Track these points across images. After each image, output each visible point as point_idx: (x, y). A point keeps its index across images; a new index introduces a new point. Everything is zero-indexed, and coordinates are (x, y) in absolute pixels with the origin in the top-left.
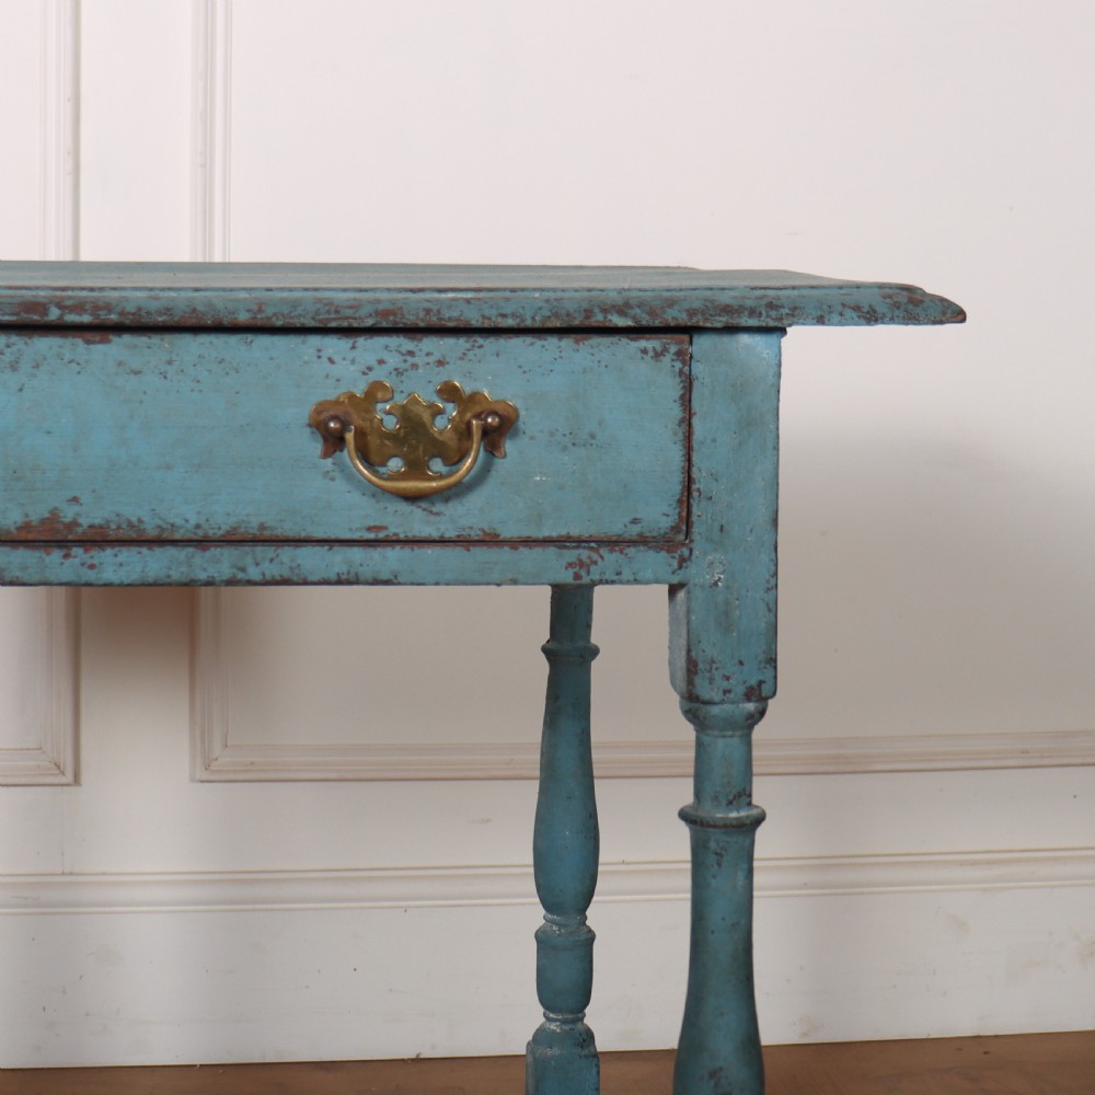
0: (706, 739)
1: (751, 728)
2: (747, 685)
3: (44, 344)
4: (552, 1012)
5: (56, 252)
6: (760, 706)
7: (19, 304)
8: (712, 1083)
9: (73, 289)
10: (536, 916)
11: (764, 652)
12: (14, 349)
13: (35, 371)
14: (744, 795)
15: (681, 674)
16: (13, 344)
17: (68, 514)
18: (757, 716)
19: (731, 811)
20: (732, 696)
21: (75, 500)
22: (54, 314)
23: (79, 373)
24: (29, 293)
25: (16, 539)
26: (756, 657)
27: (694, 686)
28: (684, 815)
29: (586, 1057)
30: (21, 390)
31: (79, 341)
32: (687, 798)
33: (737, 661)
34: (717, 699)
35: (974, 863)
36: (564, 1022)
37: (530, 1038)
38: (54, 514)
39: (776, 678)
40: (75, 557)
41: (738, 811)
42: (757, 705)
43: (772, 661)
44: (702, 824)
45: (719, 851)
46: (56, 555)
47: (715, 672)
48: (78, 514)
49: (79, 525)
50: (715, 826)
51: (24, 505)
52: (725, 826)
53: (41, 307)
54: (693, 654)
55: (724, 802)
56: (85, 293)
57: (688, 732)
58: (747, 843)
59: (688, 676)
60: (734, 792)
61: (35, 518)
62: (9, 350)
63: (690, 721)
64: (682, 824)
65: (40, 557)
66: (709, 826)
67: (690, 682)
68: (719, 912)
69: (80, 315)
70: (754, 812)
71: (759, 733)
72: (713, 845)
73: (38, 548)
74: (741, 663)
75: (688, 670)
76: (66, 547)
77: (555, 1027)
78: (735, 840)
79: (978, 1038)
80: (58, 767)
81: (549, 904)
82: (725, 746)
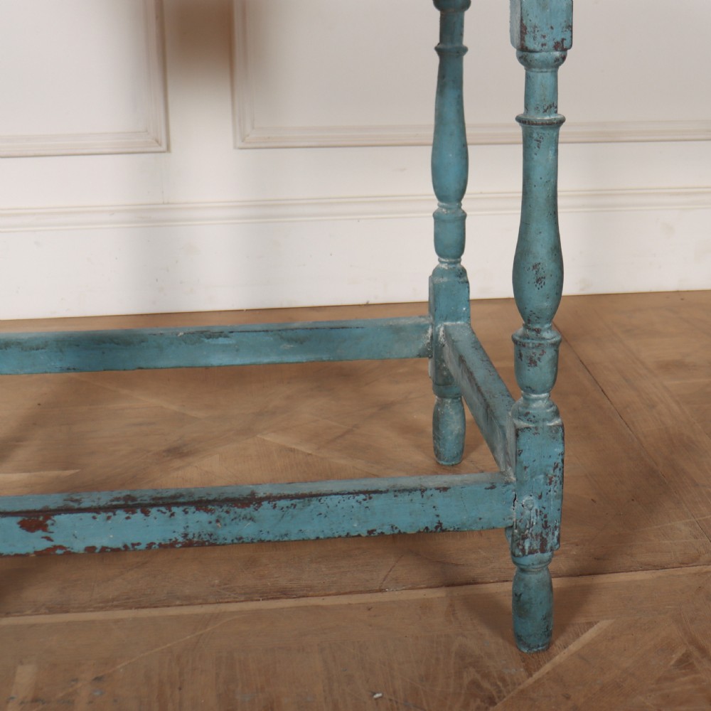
0: (531, 74)
1: (557, 67)
2: (555, 41)
4: (444, 258)
6: (563, 54)
8: (534, 272)
10: (434, 204)
11: (565, 22)
14: (553, 107)
15: (517, 35)
18: (561, 60)
19: (546, 116)
20: (546, 47)
26: (561, 24)
27: (524, 41)
28: (519, 119)
29: (462, 283)
32: (520, 110)
33: (549, 26)
34: (538, 49)
36: (450, 263)
37: (431, 273)
39: (572, 37)
41: (549, 115)
42: (561, 53)
43: (570, 27)
44: (529, 124)
45: (539, 139)
47: (537, 33)
50: (536, 124)
52: (542, 124)
54: (524, 22)
55: (542, 111)
57: (521, 70)
58: (555, 134)
59: (521, 36)
60: (548, 104)
63: (522, 63)
64: (518, 124)
66: (533, 124)
67: (522, 39)
68: (539, 174)
70: (559, 117)
71: (562, 69)
72: (535, 136)
74: (552, 28)
75: (521, 32)
77: (444, 266)
78: (548, 133)
79: (677, 292)
80: (157, 142)
81: (441, 196)
82: (542, 77)
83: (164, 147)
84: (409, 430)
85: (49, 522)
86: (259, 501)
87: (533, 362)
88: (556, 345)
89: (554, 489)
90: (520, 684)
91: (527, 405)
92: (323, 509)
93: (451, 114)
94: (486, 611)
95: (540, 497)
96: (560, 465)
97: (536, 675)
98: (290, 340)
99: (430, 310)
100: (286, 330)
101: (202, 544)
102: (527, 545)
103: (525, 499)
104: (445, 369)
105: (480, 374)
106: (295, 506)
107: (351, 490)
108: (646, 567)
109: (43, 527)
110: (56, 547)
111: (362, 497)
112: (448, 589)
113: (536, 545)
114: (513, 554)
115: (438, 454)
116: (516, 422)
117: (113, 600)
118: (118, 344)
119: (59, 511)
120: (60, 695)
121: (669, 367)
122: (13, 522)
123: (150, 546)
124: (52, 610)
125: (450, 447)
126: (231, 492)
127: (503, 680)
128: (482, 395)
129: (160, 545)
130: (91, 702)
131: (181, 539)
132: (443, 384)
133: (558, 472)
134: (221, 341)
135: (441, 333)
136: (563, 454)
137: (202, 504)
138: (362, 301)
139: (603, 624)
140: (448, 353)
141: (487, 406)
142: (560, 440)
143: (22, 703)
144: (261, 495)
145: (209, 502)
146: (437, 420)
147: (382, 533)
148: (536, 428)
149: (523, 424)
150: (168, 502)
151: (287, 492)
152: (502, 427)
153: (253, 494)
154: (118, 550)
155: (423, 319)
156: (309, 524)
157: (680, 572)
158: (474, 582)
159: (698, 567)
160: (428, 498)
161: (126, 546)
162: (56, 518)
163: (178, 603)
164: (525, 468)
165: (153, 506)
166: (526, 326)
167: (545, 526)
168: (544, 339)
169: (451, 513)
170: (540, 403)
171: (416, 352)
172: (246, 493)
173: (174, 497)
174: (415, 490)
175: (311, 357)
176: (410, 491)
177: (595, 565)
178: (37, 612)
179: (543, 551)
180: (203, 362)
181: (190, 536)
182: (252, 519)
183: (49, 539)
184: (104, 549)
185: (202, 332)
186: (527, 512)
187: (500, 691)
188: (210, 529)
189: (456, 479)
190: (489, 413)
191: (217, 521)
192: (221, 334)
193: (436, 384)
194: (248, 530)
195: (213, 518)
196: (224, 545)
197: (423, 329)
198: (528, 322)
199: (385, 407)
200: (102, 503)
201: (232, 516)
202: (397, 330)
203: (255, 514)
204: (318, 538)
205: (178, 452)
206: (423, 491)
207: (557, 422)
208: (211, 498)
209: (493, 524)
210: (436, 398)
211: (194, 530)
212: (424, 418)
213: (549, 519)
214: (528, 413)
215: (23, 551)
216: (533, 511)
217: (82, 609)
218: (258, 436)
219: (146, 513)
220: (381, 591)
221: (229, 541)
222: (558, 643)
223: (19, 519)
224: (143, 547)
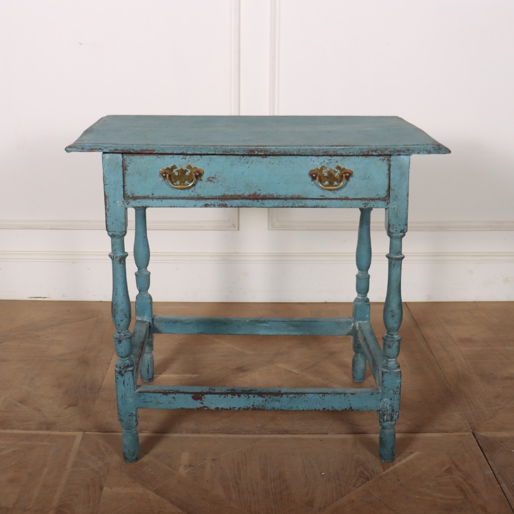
0: (392, 240)
1: (402, 238)
2: (401, 229)
4: (359, 294)
6: (404, 234)
7: (249, 150)
8: (391, 313)
9: (259, 146)
10: (356, 271)
13: (252, 163)
14: (400, 252)
16: (247, 158)
17: (258, 193)
18: (403, 236)
19: (397, 256)
20: (397, 232)
21: (260, 190)
22: (256, 152)
23: (261, 164)
24: (250, 147)
25: (248, 198)
26: (403, 224)
28: (387, 256)
29: (367, 304)
30: (249, 167)
31: (261, 158)
32: (388, 251)
34: (395, 232)
35: (472, 256)
36: (362, 296)
37: (354, 299)
38: (255, 193)
39: (407, 228)
40: (260, 202)
41: (399, 256)
44: (391, 258)
46: (256, 201)
47: (394, 227)
48: (260, 193)
49: (261, 195)
50: (393, 259)
51: (249, 191)
52: (396, 259)
53: (253, 150)
54: (389, 223)
55: (396, 253)
56: (262, 147)
58: (400, 263)
61: (251, 194)
63: (389, 236)
64: (387, 258)
65: (252, 202)
67: (389, 229)
68: (394, 277)
69: (262, 152)
70: (402, 256)
72: (393, 263)
73: (252, 200)
74: (400, 225)
75: (388, 226)
76: (258, 200)
77: (360, 298)
78: (398, 262)
79: (475, 302)
80: (234, 225)
81: (360, 268)
82: (396, 242)
83: (237, 228)
84: (342, 365)
85: (203, 397)
86: (282, 394)
87: (390, 347)
88: (399, 341)
89: (397, 397)
90: (380, 474)
91: (387, 363)
92: (306, 399)
93: (365, 235)
94: (369, 445)
95: (391, 399)
96: (399, 387)
97: (387, 471)
98: (293, 326)
99: (353, 315)
100: (292, 321)
101: (259, 409)
102: (385, 418)
103: (385, 400)
104: (358, 341)
105: (372, 346)
106: (295, 397)
107: (317, 392)
108: (438, 431)
109: (200, 399)
110: (204, 407)
111: (321, 395)
112: (354, 435)
113: (389, 418)
114: (380, 421)
115: (354, 377)
116: (383, 369)
117: (217, 430)
118: (221, 323)
119: (207, 393)
120: (199, 464)
121: (464, 341)
122: (190, 396)
123: (240, 408)
124: (193, 432)
125: (359, 374)
126: (271, 390)
127: (373, 472)
128: (372, 355)
129: (243, 408)
130: (211, 468)
131: (251, 407)
132: (357, 347)
133: (398, 390)
134: (264, 325)
135: (357, 326)
136: (400, 383)
137: (260, 394)
138: (323, 301)
139: (417, 453)
140: (359, 334)
141: (374, 360)
142: (400, 377)
143: (185, 466)
144: (283, 392)
145: (263, 393)
146: (354, 362)
147: (328, 410)
148: (390, 372)
149: (386, 370)
150: (248, 392)
151: (293, 391)
152: (378, 370)
153: (280, 391)
154: (228, 409)
155: (350, 319)
156: (300, 404)
157: (453, 434)
158: (365, 433)
159: (461, 433)
160: (347, 397)
161: (230, 408)
162: (206, 396)
163: (244, 433)
164: (385, 387)
165: (242, 393)
166: (388, 333)
167: (393, 411)
168: (394, 338)
169: (356, 404)
170: (392, 363)
171: (346, 333)
172: (277, 391)
173: (250, 391)
174: (342, 393)
175: (301, 333)
176: (340, 394)
177: (417, 429)
178: (187, 432)
179: (392, 421)
180: (256, 333)
181: (255, 406)
182: (279, 401)
183: (202, 403)
184: (222, 409)
185: (256, 321)
186: (386, 405)
187: (372, 476)
188: (263, 404)
189: (359, 390)
190: (374, 363)
191: (266, 401)
192: (264, 322)
193: (354, 347)
194: (277, 405)
195: (264, 399)
196: (268, 410)
197: (350, 323)
198: (388, 331)
199: (332, 354)
200: (223, 391)
201: (271, 399)
202: (338, 323)
203: (280, 399)
204: (303, 410)
205: (241, 369)
206: (345, 394)
207: (399, 370)
208: (264, 392)
209: (372, 409)
210: (354, 353)
211: (256, 404)
212: (349, 360)
213: (394, 408)
214: (387, 366)
215: (192, 408)
216: (388, 405)
217: (205, 432)
218: (276, 364)
219: (239, 396)
220: (326, 434)
221: (269, 409)
222: (397, 459)
223: (192, 395)
224: (237, 409)
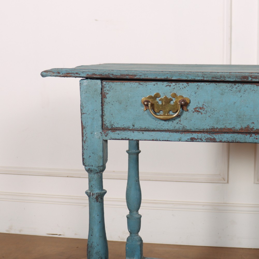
3: (247, 86)
5: (226, 63)
7: (242, 77)
9: (254, 73)
12: (240, 87)
13: (244, 92)
16: (239, 86)
17: (251, 126)
21: (253, 123)
22: (250, 79)
23: (255, 93)
24: (243, 74)
25: (239, 132)
30: (241, 97)
31: (255, 85)
38: (248, 126)
40: (253, 136)
46: (248, 136)
48: (253, 126)
49: (254, 129)
51: (241, 124)
53: (247, 77)
56: (256, 74)
61: (243, 127)
62: (238, 87)
65: (244, 136)
69: (256, 79)
73: (244, 134)
76: (250, 134)
83: (226, 182)
